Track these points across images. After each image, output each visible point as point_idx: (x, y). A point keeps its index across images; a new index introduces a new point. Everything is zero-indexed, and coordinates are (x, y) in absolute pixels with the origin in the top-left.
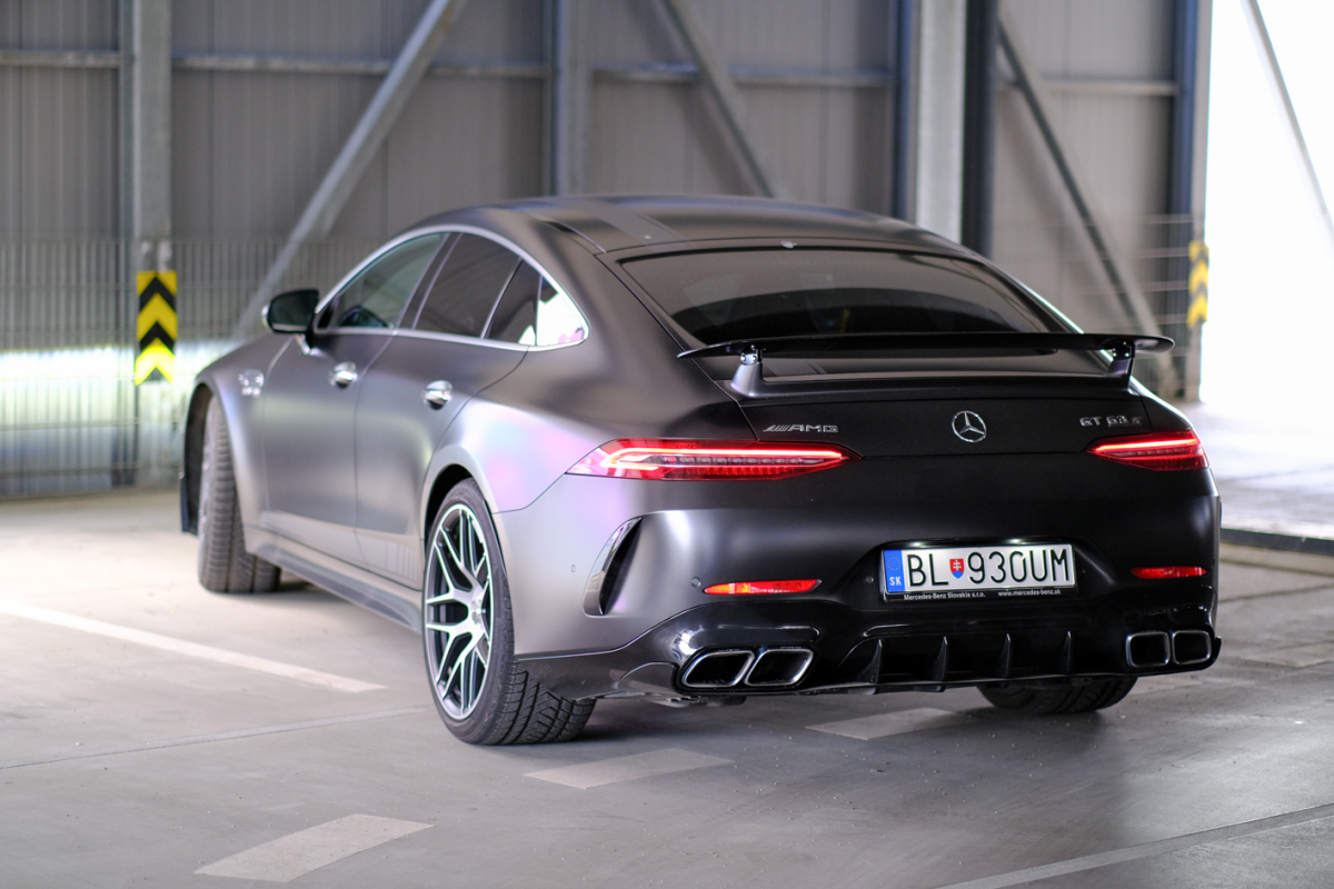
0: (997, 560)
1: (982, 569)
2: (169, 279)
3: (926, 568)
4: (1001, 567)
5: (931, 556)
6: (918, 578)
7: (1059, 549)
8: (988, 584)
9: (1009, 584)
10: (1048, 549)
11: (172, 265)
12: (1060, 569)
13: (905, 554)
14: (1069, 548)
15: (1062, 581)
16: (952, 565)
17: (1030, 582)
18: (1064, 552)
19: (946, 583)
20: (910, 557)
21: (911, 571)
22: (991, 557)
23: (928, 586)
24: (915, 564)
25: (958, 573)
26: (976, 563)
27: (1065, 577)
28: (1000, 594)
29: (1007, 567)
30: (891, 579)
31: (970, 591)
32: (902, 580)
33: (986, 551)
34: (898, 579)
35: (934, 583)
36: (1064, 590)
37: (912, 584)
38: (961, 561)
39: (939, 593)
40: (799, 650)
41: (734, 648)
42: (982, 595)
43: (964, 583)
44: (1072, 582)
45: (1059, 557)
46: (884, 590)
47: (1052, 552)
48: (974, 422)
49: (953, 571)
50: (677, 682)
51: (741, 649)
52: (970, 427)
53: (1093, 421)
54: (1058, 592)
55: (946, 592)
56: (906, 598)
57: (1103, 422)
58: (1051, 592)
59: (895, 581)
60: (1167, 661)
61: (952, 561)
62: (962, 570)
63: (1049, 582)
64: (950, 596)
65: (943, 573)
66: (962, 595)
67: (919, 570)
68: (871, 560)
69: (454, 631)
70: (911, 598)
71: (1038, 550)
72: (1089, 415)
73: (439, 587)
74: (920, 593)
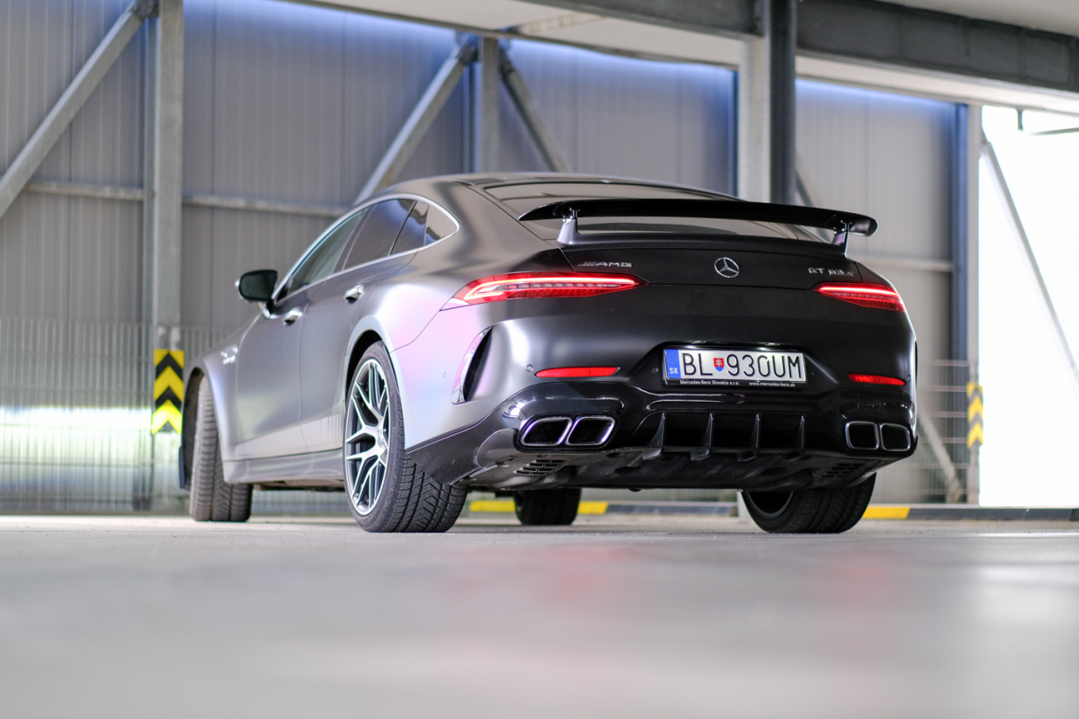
0: (748, 361)
1: (737, 366)
2: (179, 356)
3: (696, 363)
4: (751, 366)
5: (700, 355)
6: (690, 369)
7: (794, 356)
8: (742, 377)
9: (757, 377)
10: (786, 355)
11: (181, 345)
12: (795, 370)
13: (681, 352)
14: (801, 356)
15: (796, 378)
16: (715, 362)
17: (772, 377)
18: (797, 358)
19: (711, 374)
20: (684, 355)
21: (685, 364)
22: (744, 358)
23: (698, 375)
24: (688, 360)
25: (720, 368)
26: (733, 362)
27: (798, 376)
28: (751, 384)
29: (755, 366)
30: (671, 369)
31: (729, 381)
32: (679, 370)
33: (740, 354)
34: (676, 370)
35: (702, 374)
36: (796, 383)
37: (686, 373)
38: (722, 360)
39: (705, 380)
40: (605, 418)
41: (557, 416)
42: (737, 383)
43: (724, 375)
44: (804, 379)
45: (794, 361)
46: (666, 377)
47: (789, 358)
48: (730, 264)
49: (716, 366)
50: (518, 442)
51: (563, 416)
52: (727, 268)
53: (818, 271)
54: (793, 385)
55: (711, 380)
56: (682, 383)
57: (826, 272)
58: (788, 385)
59: (673, 371)
60: (877, 446)
61: (715, 360)
62: (722, 366)
63: (787, 378)
64: (714, 383)
65: (708, 366)
66: (722, 383)
67: (691, 364)
68: (655, 356)
69: (365, 456)
70: (685, 383)
71: (778, 356)
72: (816, 266)
73: (355, 427)
74: (692, 380)
